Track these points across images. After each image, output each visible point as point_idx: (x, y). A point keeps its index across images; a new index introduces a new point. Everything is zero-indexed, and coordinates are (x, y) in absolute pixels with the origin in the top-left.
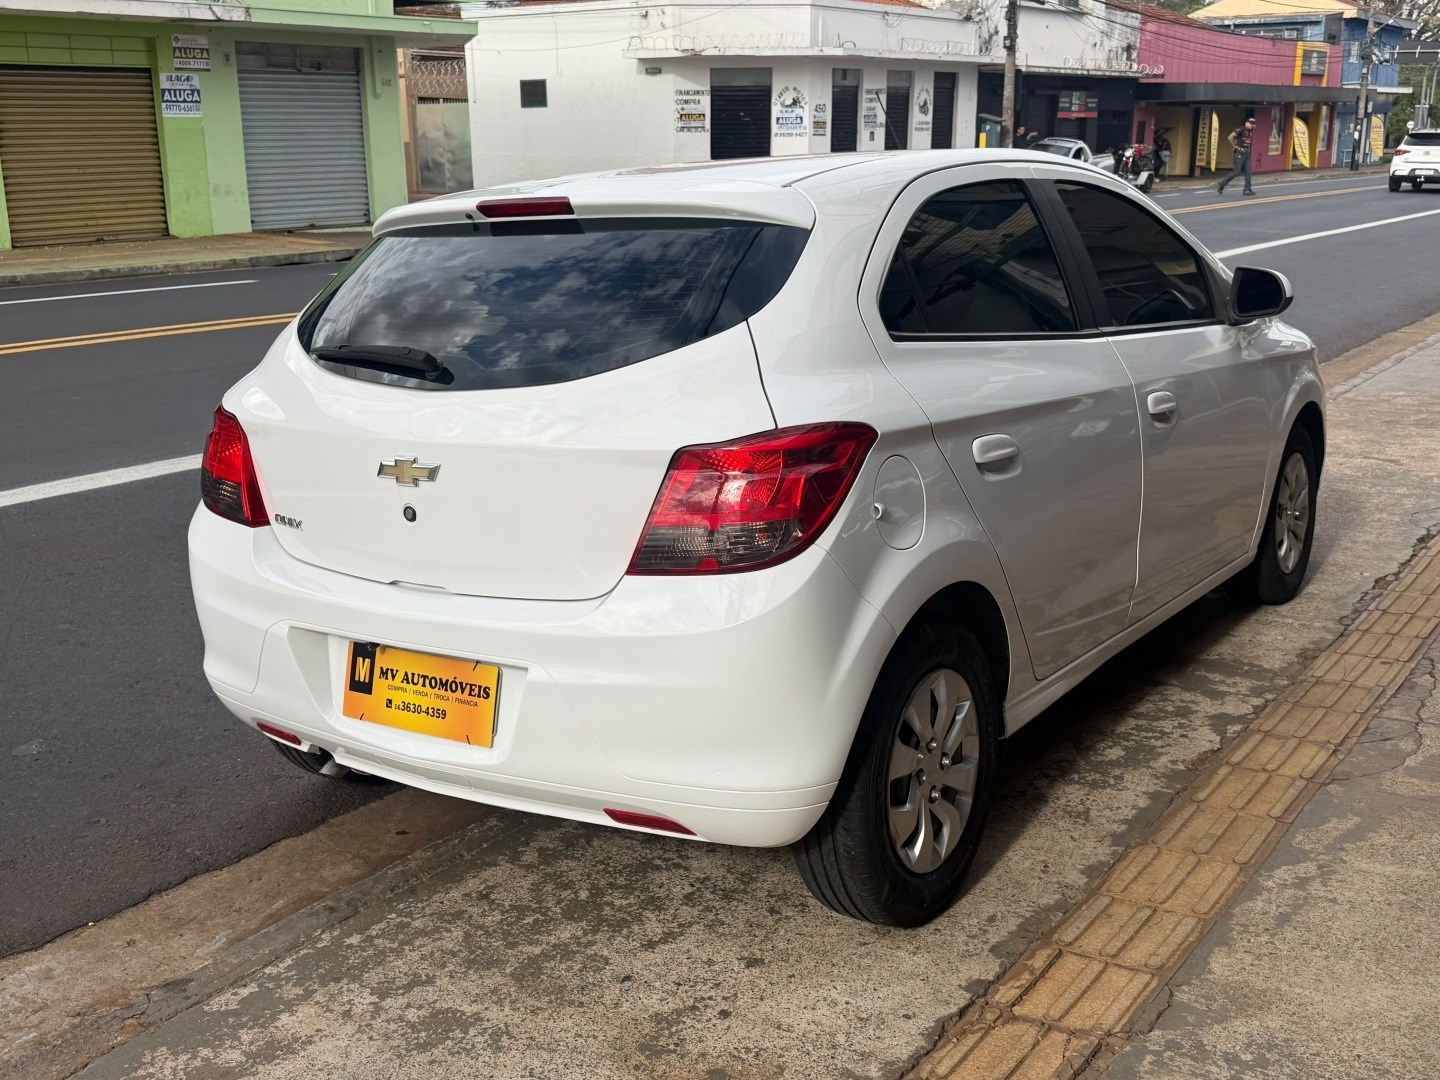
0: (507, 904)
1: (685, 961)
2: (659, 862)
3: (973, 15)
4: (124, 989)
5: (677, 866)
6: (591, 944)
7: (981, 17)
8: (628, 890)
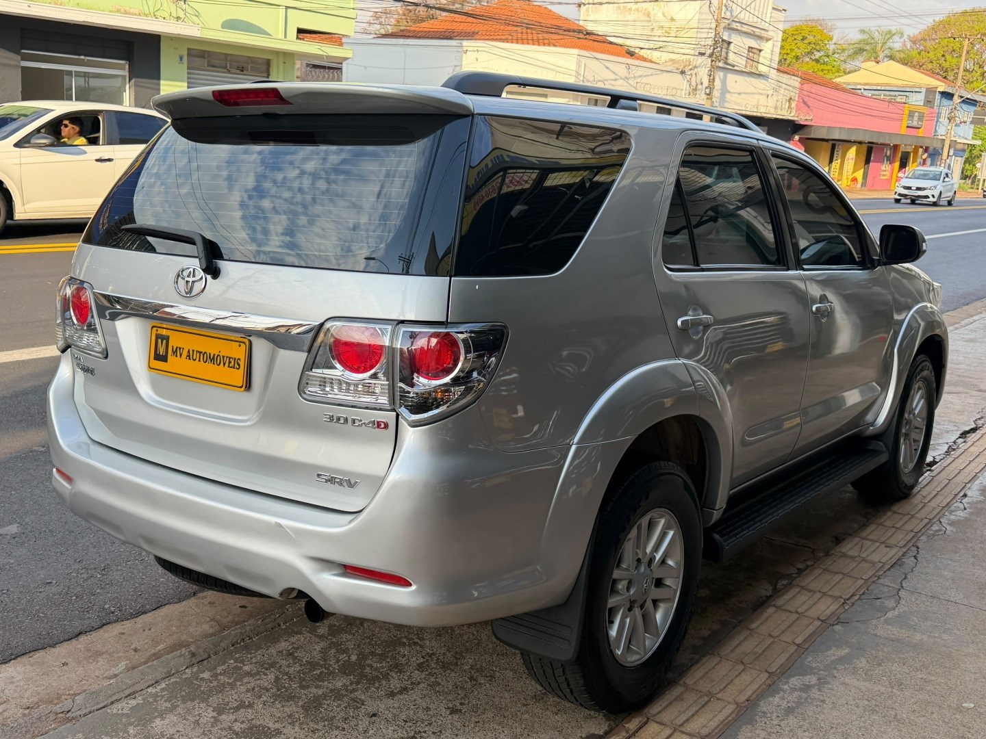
0: (304, 660)
1: (412, 707)
2: (405, 640)
3: (686, 70)
4: (58, 694)
5: (415, 644)
6: (354, 691)
7: (692, 72)
8: (382, 657)
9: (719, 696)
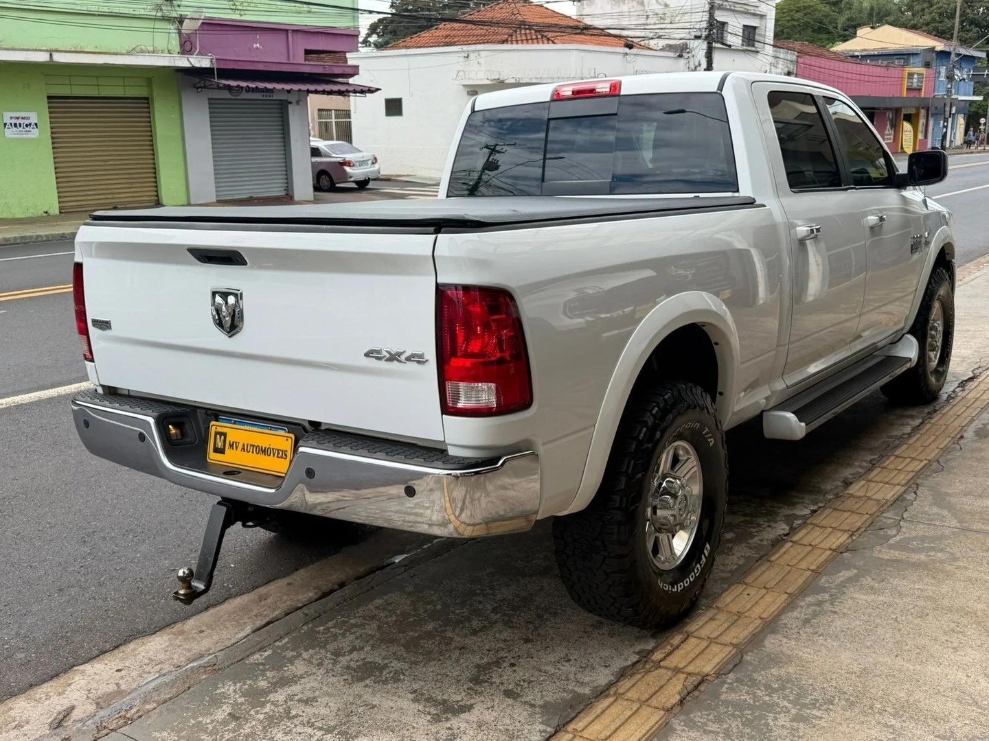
3: (684, 54)
7: (689, 55)
9: (747, 614)
